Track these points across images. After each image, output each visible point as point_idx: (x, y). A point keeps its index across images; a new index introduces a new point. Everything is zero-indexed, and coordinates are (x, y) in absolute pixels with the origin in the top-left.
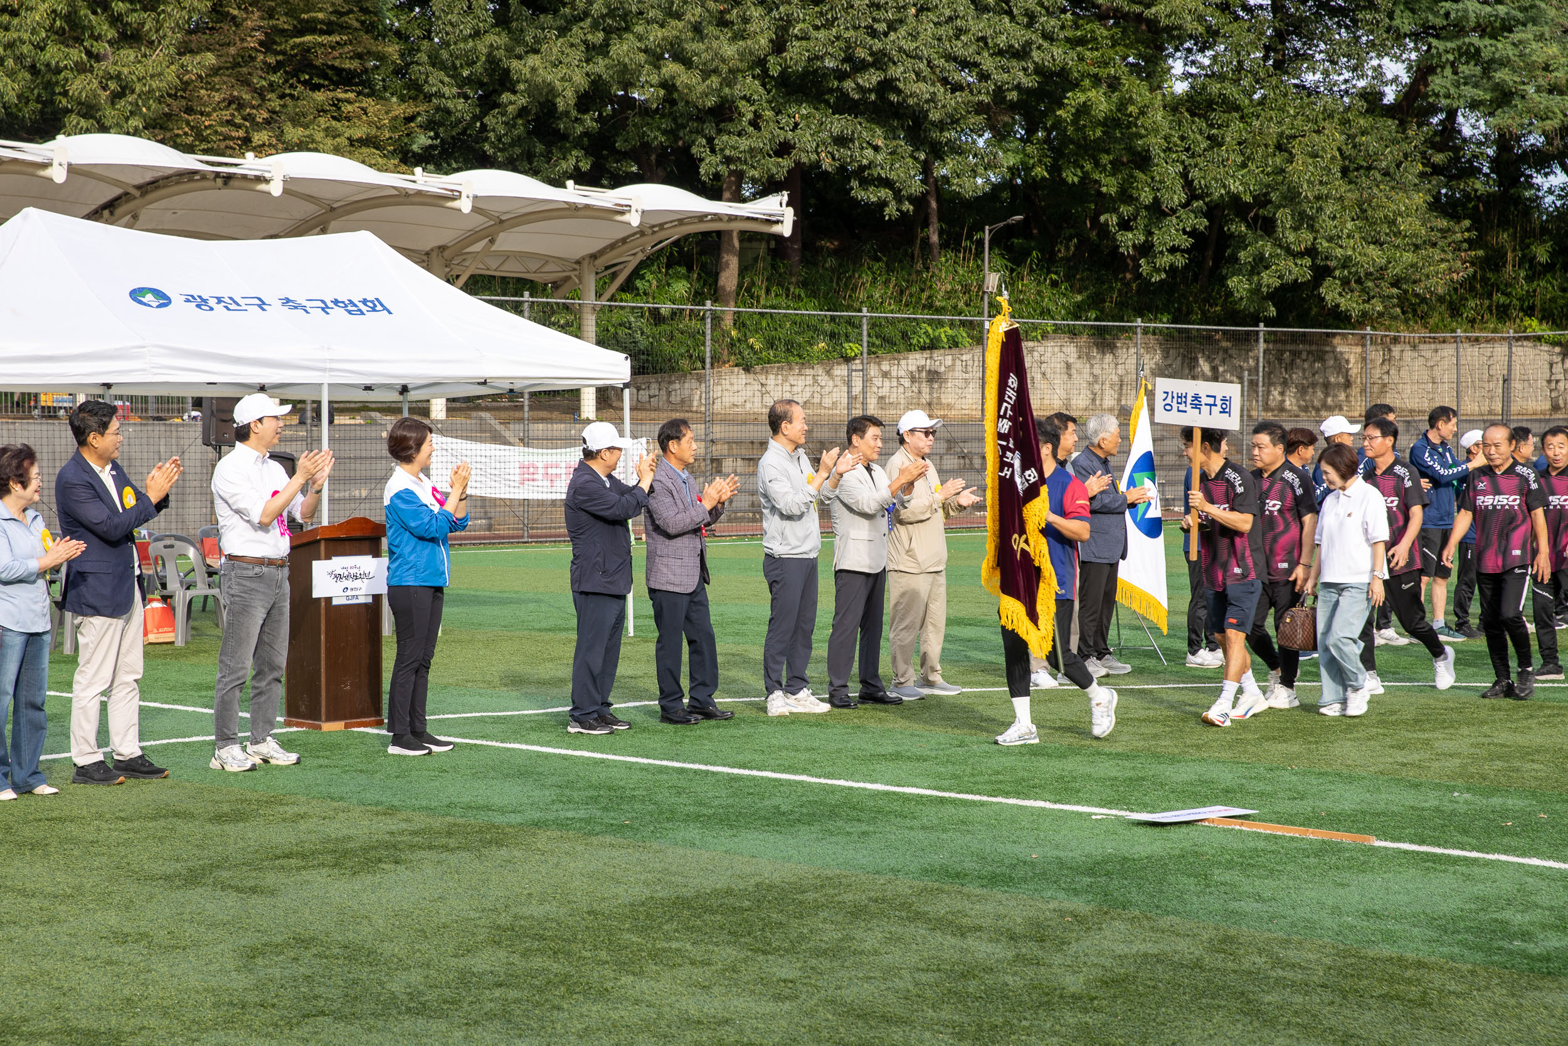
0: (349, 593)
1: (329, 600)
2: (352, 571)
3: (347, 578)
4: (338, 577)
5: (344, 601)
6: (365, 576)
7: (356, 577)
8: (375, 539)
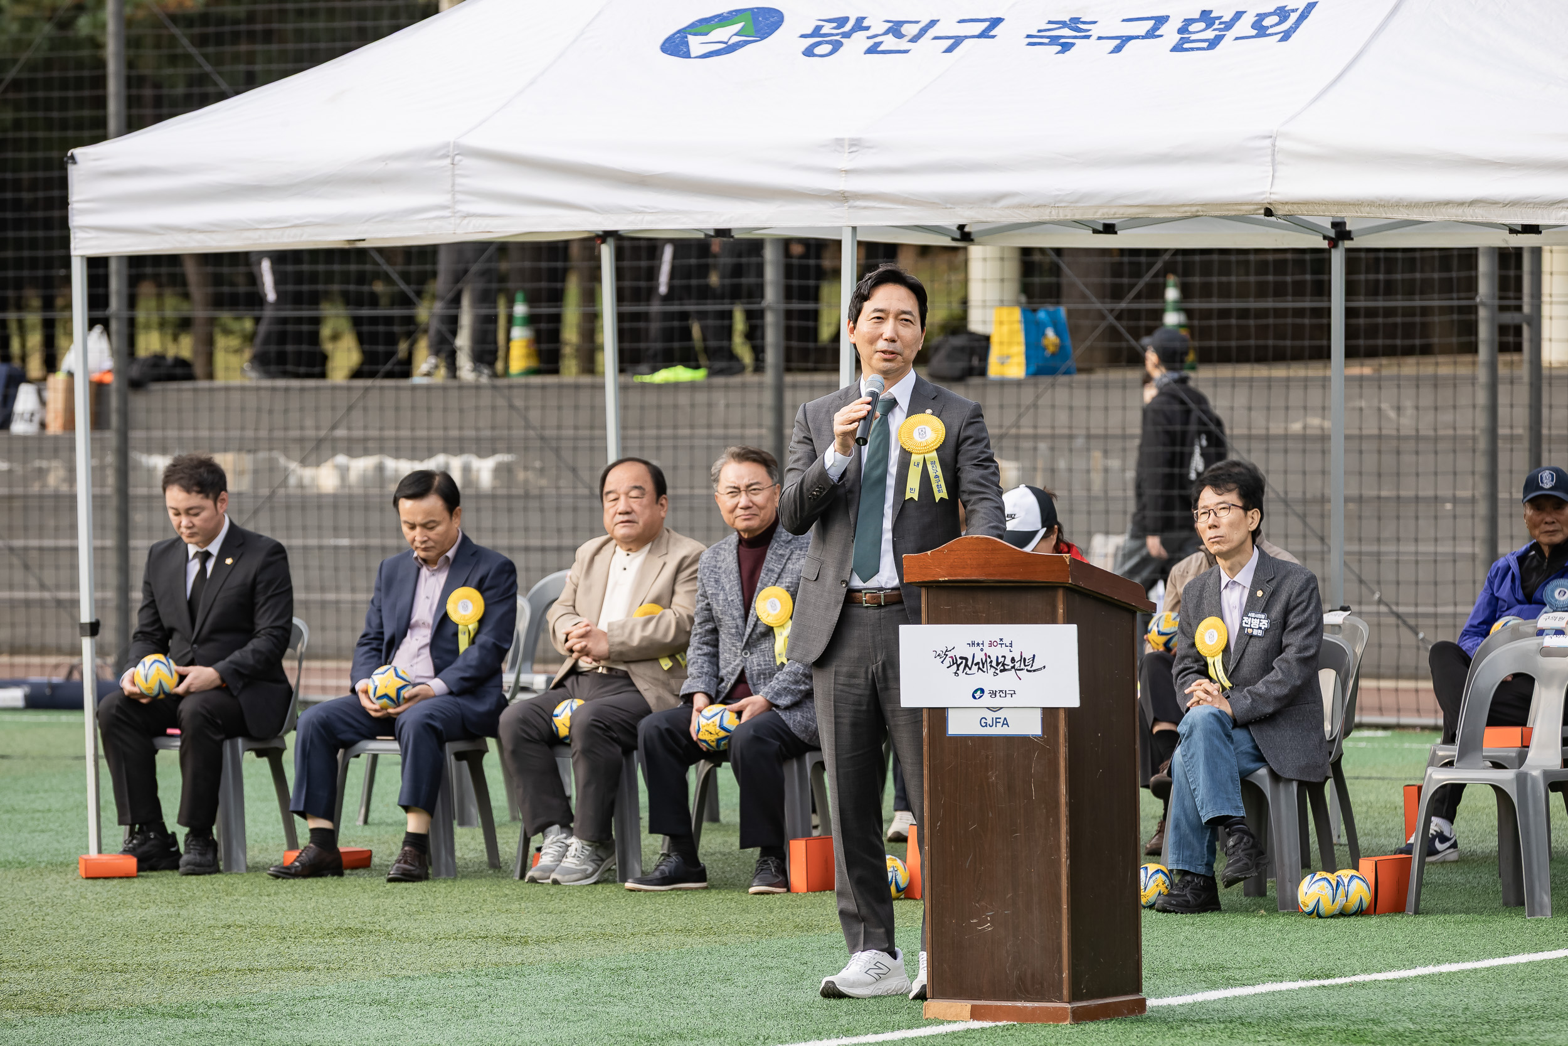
0: (986, 699)
1: (939, 715)
2: (995, 653)
3: (981, 666)
4: (962, 664)
6: (1025, 664)
7: (1001, 667)
8: (1048, 588)
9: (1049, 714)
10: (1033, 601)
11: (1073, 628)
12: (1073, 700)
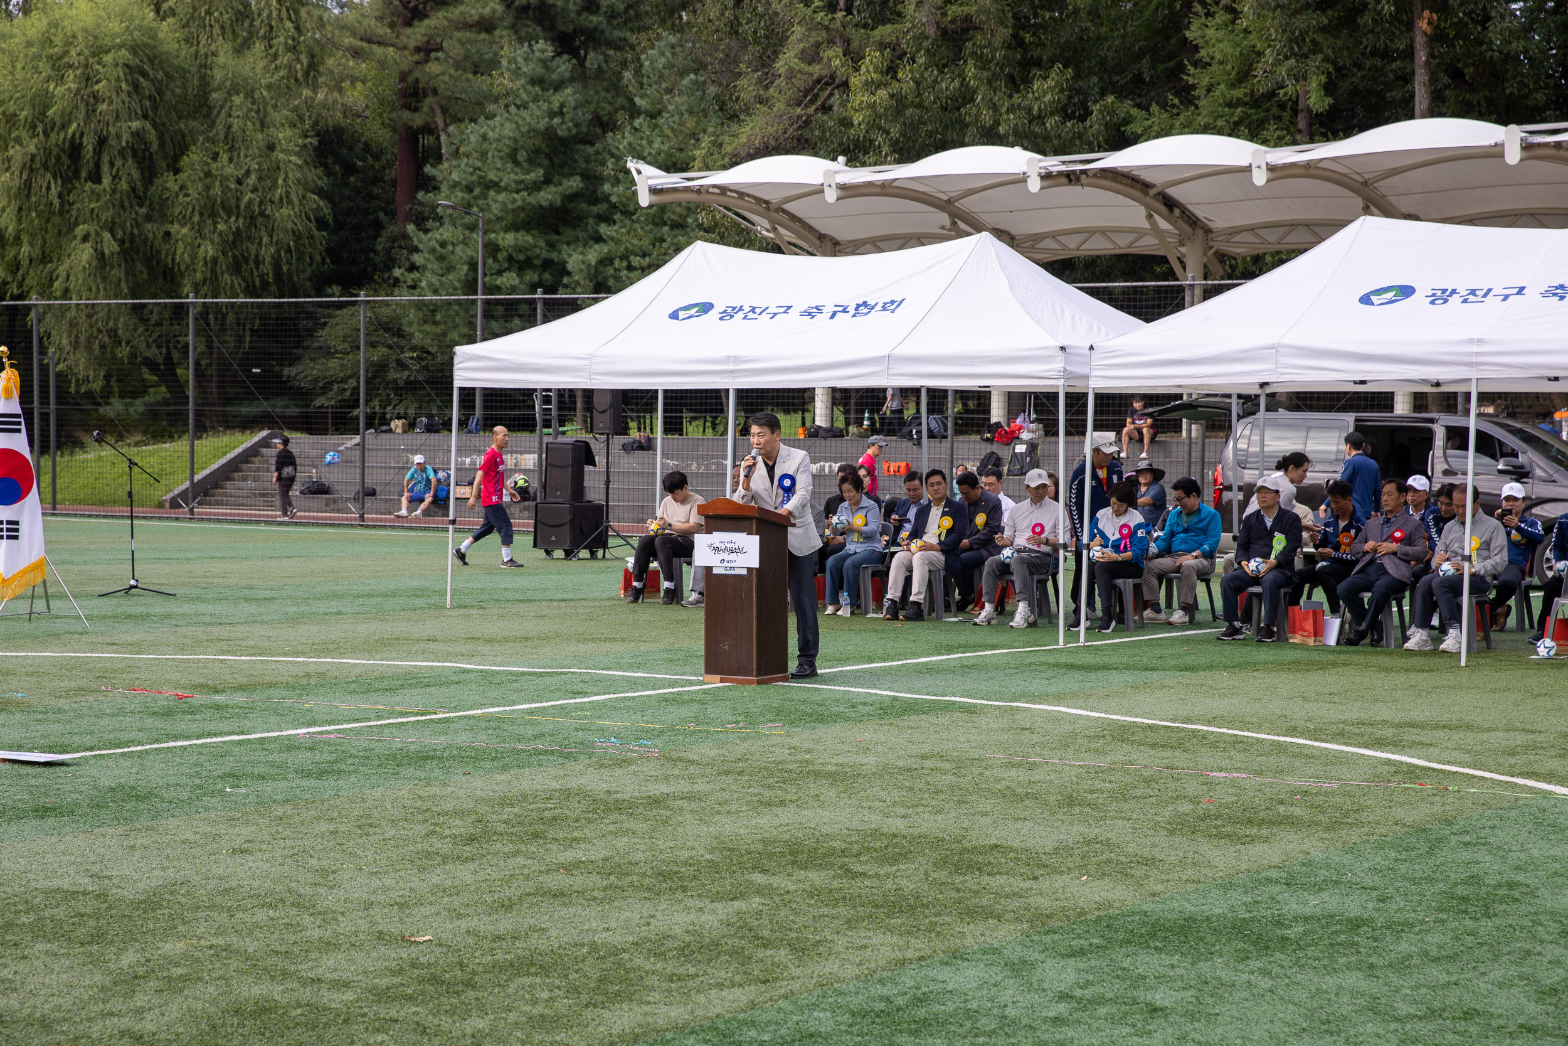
0: (725, 564)
1: (709, 569)
2: (729, 546)
3: (724, 551)
4: (717, 550)
5: (722, 571)
6: (739, 550)
7: (731, 551)
8: (749, 519)
9: (749, 570)
10: (745, 524)
11: (757, 538)
12: (757, 565)
